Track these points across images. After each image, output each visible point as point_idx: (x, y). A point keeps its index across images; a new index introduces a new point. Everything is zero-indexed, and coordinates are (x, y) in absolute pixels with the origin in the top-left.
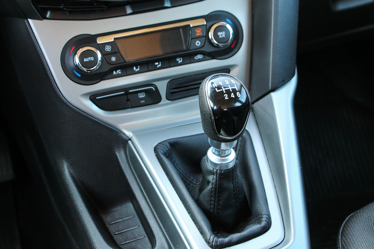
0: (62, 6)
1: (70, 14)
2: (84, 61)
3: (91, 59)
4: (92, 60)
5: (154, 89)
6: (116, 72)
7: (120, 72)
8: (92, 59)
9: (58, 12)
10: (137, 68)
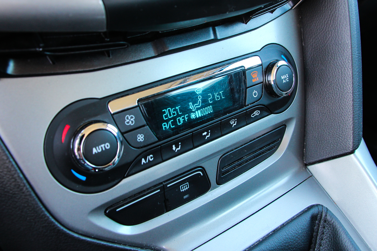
0: (40, 48)
1: (54, 63)
2: (94, 153)
3: (105, 146)
4: (107, 148)
5: (202, 175)
6: (146, 160)
7: (151, 158)
8: (107, 146)
9: (29, 61)
10: (177, 147)
